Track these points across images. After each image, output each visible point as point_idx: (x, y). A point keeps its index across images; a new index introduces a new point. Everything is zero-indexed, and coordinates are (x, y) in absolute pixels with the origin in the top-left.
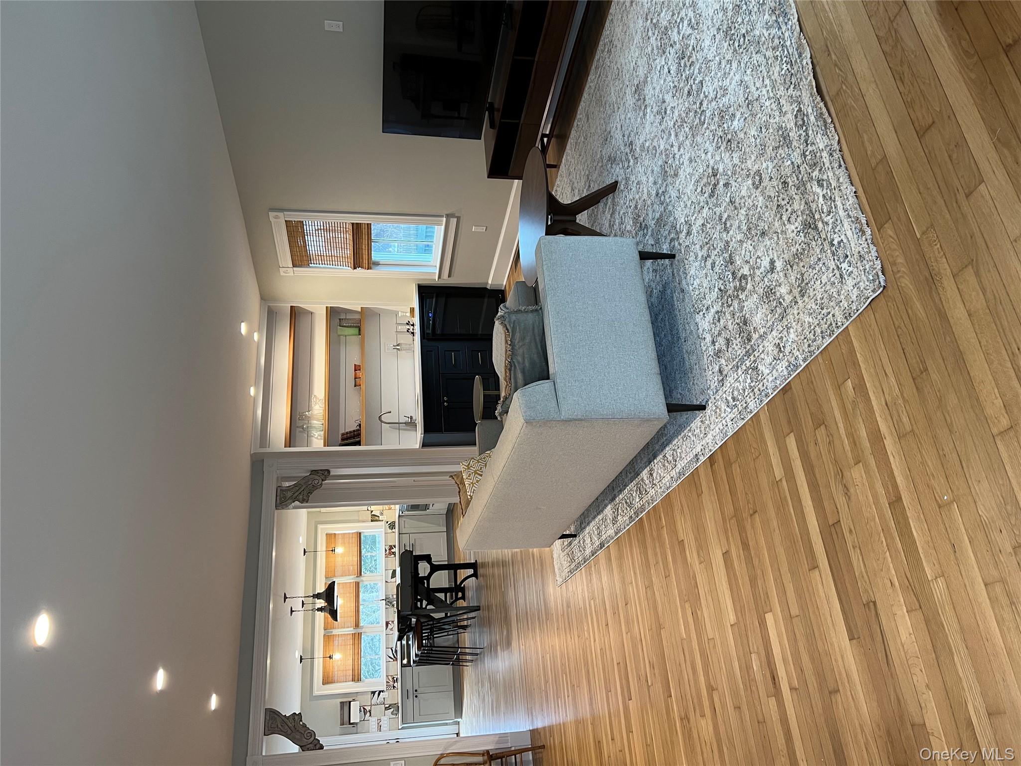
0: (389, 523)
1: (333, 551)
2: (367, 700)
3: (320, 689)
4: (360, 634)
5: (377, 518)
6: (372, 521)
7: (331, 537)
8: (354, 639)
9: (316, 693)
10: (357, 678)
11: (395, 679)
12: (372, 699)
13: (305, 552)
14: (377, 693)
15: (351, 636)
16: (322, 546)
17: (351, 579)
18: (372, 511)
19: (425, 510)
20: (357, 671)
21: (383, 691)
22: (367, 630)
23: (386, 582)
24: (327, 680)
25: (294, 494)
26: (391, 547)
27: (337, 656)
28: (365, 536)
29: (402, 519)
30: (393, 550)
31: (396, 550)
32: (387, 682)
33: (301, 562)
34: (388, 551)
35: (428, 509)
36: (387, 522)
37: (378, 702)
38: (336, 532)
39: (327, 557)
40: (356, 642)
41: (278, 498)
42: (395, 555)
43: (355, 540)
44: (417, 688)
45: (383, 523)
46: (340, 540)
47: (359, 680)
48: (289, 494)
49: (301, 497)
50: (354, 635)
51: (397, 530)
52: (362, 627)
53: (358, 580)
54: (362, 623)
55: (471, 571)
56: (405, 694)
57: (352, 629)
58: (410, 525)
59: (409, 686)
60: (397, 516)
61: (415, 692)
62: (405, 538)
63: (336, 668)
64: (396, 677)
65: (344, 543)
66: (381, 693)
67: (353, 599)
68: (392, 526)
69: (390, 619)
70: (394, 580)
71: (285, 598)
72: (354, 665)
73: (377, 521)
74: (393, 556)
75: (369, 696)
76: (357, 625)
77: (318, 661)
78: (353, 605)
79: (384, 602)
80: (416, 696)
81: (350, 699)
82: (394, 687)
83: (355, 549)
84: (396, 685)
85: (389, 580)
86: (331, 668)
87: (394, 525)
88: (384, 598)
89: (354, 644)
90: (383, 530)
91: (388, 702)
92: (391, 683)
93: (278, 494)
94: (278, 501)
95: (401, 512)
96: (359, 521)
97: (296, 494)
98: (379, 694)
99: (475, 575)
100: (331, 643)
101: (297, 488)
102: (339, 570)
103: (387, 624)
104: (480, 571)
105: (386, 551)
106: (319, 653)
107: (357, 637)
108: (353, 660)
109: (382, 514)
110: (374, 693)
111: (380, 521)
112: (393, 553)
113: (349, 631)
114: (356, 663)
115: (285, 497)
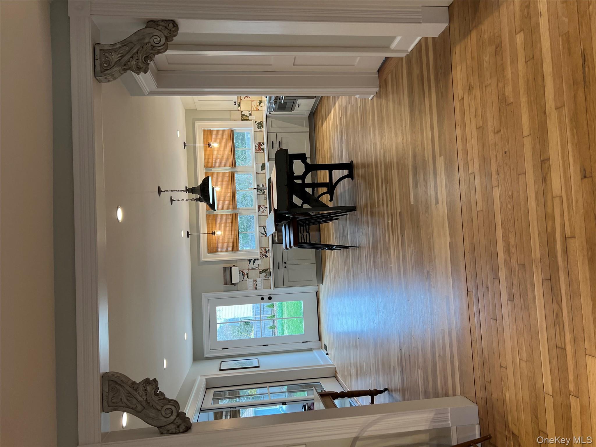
0: (257, 122)
1: (210, 145)
2: (245, 266)
3: (206, 257)
4: (237, 215)
5: (247, 118)
6: (242, 120)
7: (207, 133)
8: (232, 218)
9: (203, 259)
10: (235, 248)
11: (267, 250)
12: (248, 265)
13: (185, 145)
14: (252, 261)
15: (230, 215)
16: (200, 140)
17: (227, 170)
18: (242, 112)
19: (291, 111)
20: (236, 243)
21: (257, 259)
22: (242, 212)
23: (257, 173)
24: (212, 250)
25: (122, 57)
26: (260, 144)
27: (219, 233)
28: (237, 134)
29: (270, 120)
30: (261, 147)
31: (265, 146)
32: (260, 252)
33: (181, 154)
34: (257, 147)
35: (293, 110)
36: (256, 122)
37: (253, 267)
38: (212, 129)
39: (205, 150)
40: (234, 221)
41: (98, 62)
42: (264, 151)
43: (228, 136)
44: (286, 261)
45: (252, 123)
46: (215, 137)
47: (237, 250)
48: (115, 57)
49: (134, 62)
50: (232, 215)
51: (265, 129)
52: (239, 209)
53: (233, 170)
54: (238, 206)
55: (346, 172)
56: (276, 265)
57: (230, 210)
58: (277, 125)
59: (279, 260)
60: (265, 116)
61: (284, 264)
62: (273, 137)
63: (218, 241)
64: (268, 248)
65: (219, 140)
66: (256, 261)
67: (230, 186)
68: (260, 125)
69: (262, 203)
70: (263, 172)
71: (160, 191)
72: (233, 238)
73: (246, 120)
74: (261, 151)
75: (247, 263)
76: (234, 207)
77: (204, 237)
78: (230, 191)
79: (256, 190)
80: (285, 267)
81: (231, 265)
82: (266, 256)
83: (229, 144)
84: (267, 254)
85: (260, 171)
86: (214, 241)
87: (262, 125)
88: (256, 187)
89: (232, 222)
90: (252, 128)
91: (262, 267)
92: (264, 253)
93: (98, 57)
94: (98, 68)
95: (268, 113)
96: (231, 120)
97: (126, 58)
98: (254, 262)
99: (351, 175)
100: (213, 222)
101: (127, 49)
102: (216, 163)
103: (259, 207)
104: (356, 172)
105: (256, 147)
106: (203, 229)
107: (234, 218)
108: (232, 235)
109: (251, 114)
110: (250, 260)
111: (249, 120)
112: (262, 149)
113: (227, 212)
114: (235, 237)
115: (108, 62)
